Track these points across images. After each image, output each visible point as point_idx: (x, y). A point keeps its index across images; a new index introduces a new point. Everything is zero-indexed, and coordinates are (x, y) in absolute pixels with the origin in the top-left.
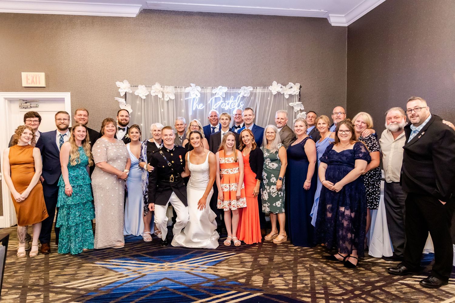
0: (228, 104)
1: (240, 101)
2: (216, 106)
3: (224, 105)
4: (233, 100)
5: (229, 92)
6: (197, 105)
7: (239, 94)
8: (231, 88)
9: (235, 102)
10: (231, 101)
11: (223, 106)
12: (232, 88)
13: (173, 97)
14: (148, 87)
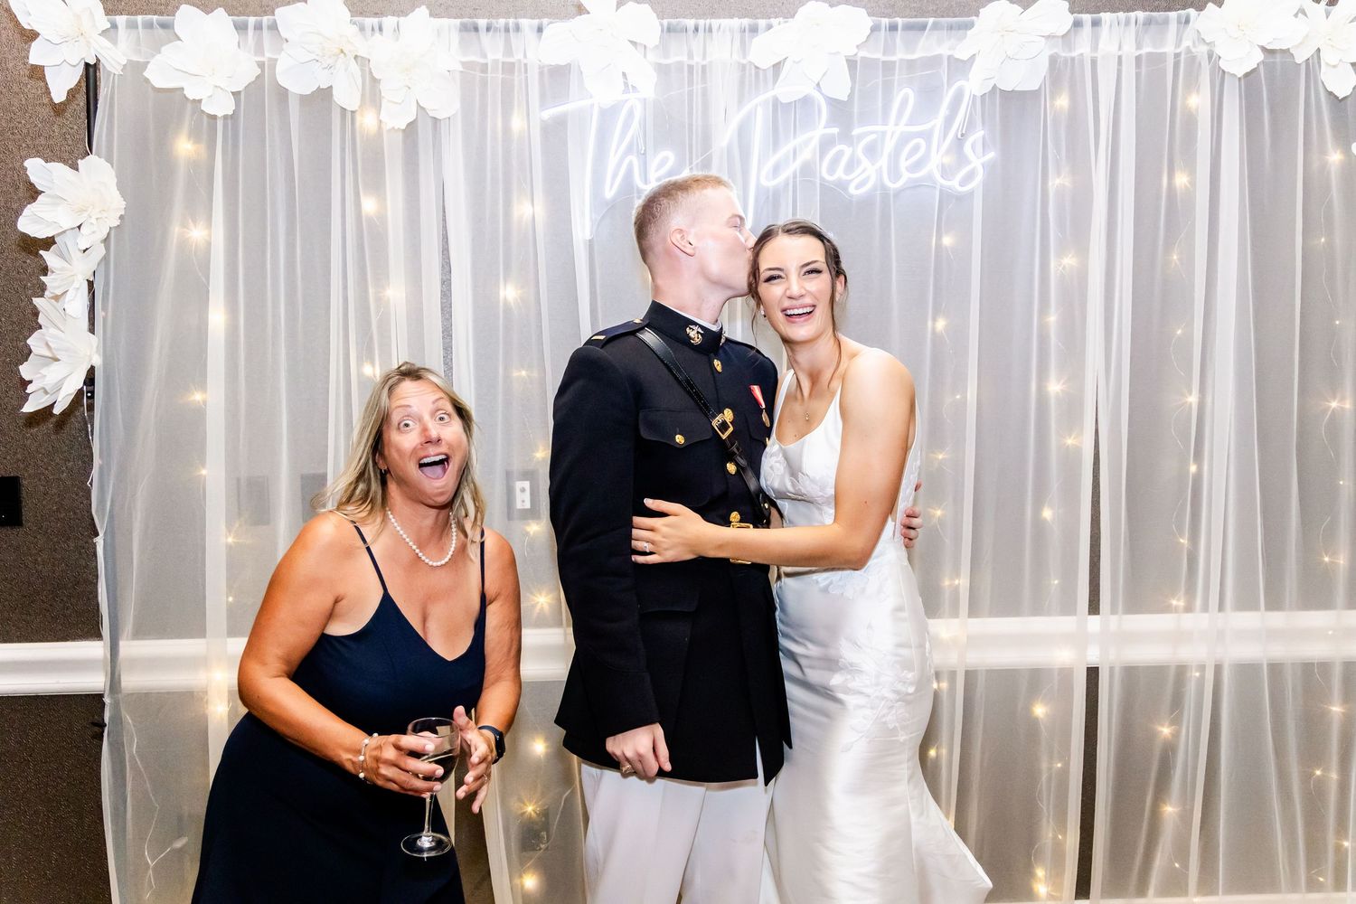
0: (872, 151)
1: (970, 125)
2: (776, 170)
3: (840, 154)
4: (911, 123)
5: (879, 56)
6: (633, 158)
7: (960, 67)
8: (893, 28)
9: (927, 136)
10: (893, 129)
11: (832, 170)
12: (908, 27)
13: (446, 104)
14: (258, 27)
